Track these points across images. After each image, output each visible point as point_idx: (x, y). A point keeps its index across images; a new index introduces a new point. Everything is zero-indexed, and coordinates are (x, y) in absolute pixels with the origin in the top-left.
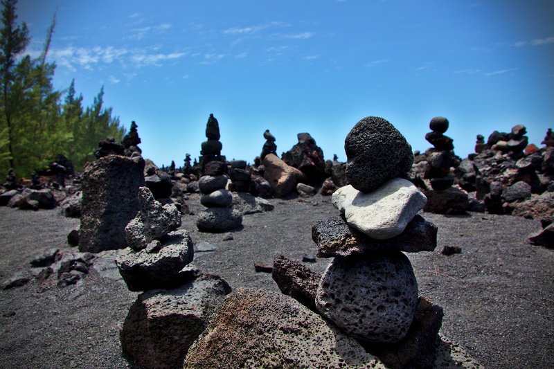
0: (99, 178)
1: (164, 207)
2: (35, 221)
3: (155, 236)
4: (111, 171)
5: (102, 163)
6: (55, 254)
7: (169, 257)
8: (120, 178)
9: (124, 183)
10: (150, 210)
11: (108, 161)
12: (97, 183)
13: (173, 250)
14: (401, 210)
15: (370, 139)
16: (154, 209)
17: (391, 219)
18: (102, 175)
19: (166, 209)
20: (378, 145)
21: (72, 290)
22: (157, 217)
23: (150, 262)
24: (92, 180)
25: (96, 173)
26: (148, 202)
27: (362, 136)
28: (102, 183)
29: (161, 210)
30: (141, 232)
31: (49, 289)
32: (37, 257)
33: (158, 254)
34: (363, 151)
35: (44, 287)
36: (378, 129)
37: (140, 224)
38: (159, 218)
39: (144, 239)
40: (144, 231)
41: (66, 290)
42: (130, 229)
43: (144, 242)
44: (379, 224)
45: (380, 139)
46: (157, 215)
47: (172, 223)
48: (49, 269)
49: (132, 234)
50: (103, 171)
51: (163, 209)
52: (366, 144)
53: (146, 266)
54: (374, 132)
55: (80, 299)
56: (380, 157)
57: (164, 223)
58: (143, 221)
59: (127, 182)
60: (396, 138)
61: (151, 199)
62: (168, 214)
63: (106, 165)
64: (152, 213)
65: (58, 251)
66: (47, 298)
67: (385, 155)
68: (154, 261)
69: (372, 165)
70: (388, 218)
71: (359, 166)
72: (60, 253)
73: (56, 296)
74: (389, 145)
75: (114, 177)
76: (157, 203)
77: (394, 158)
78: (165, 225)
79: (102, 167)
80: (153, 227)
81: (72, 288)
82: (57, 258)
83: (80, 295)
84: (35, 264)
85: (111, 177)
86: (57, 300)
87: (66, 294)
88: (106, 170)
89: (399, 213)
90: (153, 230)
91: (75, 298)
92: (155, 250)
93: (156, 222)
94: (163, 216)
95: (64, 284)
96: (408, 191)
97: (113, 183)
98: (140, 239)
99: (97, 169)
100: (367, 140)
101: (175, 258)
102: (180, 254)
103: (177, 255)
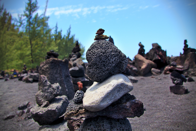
0: (46, 69)
1: (52, 85)
2: (29, 88)
3: (47, 99)
4: (51, 66)
5: (47, 62)
6: (28, 104)
7: (51, 110)
8: (55, 69)
9: (57, 71)
10: (45, 86)
11: (49, 61)
12: (45, 71)
13: (54, 106)
14: (105, 94)
15: (96, 53)
16: (47, 86)
17: (97, 100)
18: (47, 68)
19: (52, 86)
20: (100, 56)
21: (30, 121)
22: (48, 90)
23: (42, 112)
24: (43, 70)
25: (45, 67)
26: (44, 83)
27: (92, 51)
28: (47, 72)
29: (50, 86)
30: (41, 97)
31: (20, 121)
32: (20, 106)
33: (47, 108)
34: (92, 60)
35: (18, 120)
36: (101, 47)
37: (42, 93)
38: (49, 91)
39: (43, 101)
40: (42, 96)
41: (27, 121)
42: (37, 95)
43: (42, 102)
44: (90, 103)
45: (101, 52)
46: (48, 89)
47: (55, 93)
48: (23, 111)
49: (38, 98)
50: (47, 66)
51: (51, 86)
52: (93, 56)
53: (40, 114)
54: (99, 49)
55: (31, 126)
56: (101, 63)
57: (51, 93)
58: (43, 92)
59: (58, 71)
60: (112, 52)
61: (46, 81)
62: (53, 89)
63: (49, 63)
64: (46, 88)
65: (29, 103)
66: (18, 125)
67: (104, 61)
68: (44, 112)
69: (98, 68)
70: (95, 99)
71: (90, 69)
72: (30, 104)
73: (22, 124)
74: (106, 56)
75: (52, 68)
76: (49, 83)
77: (110, 63)
78: (52, 94)
79: (47, 64)
80: (46, 95)
81: (30, 120)
82: (28, 106)
83: (32, 124)
84: (20, 108)
85: (51, 69)
86: (22, 126)
87: (26, 123)
88: (49, 66)
89: (103, 96)
90: (46, 96)
91: (30, 126)
92: (46, 106)
93: (47, 92)
94: (51, 90)
95: (27, 119)
96: (114, 83)
97: (52, 71)
98: (41, 100)
99: (45, 65)
100: (94, 54)
101: (53, 110)
102: (56, 108)
103: (54, 109)
